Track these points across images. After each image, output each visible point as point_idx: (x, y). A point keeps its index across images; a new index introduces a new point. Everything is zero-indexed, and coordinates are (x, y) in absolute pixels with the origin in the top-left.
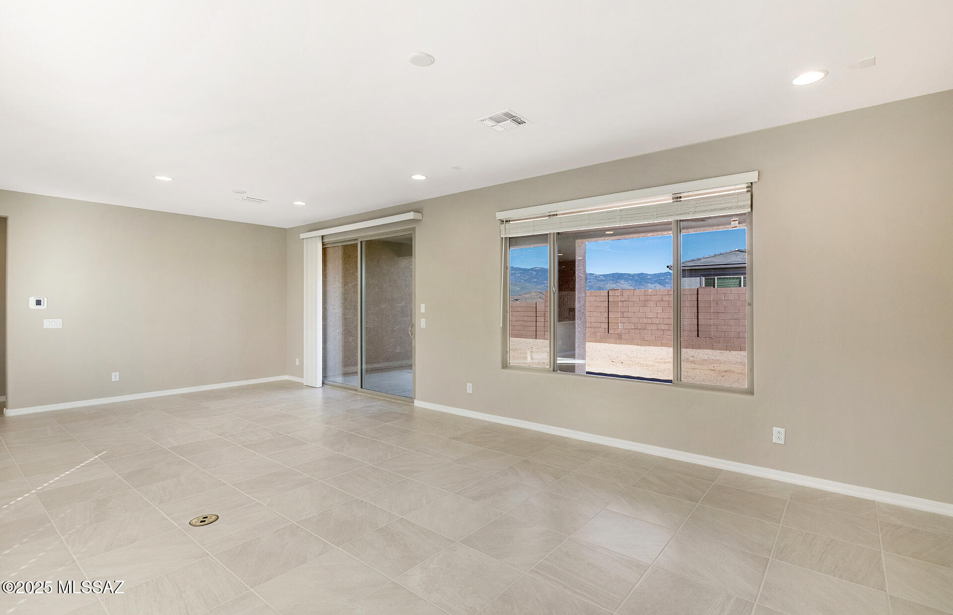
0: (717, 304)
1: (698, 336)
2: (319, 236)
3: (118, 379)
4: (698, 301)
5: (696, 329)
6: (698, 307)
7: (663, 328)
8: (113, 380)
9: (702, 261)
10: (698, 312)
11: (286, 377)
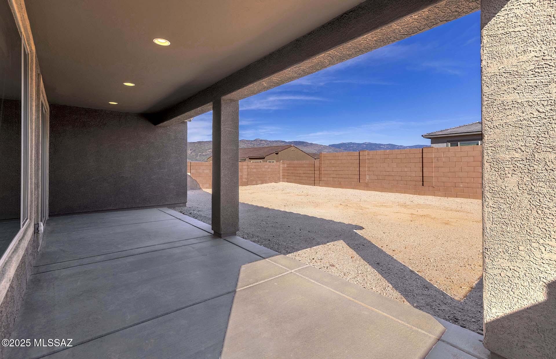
0: (438, 160)
1: (423, 185)
4: (422, 158)
5: (422, 180)
6: (423, 162)
7: (397, 179)
9: (448, 131)
10: (423, 167)
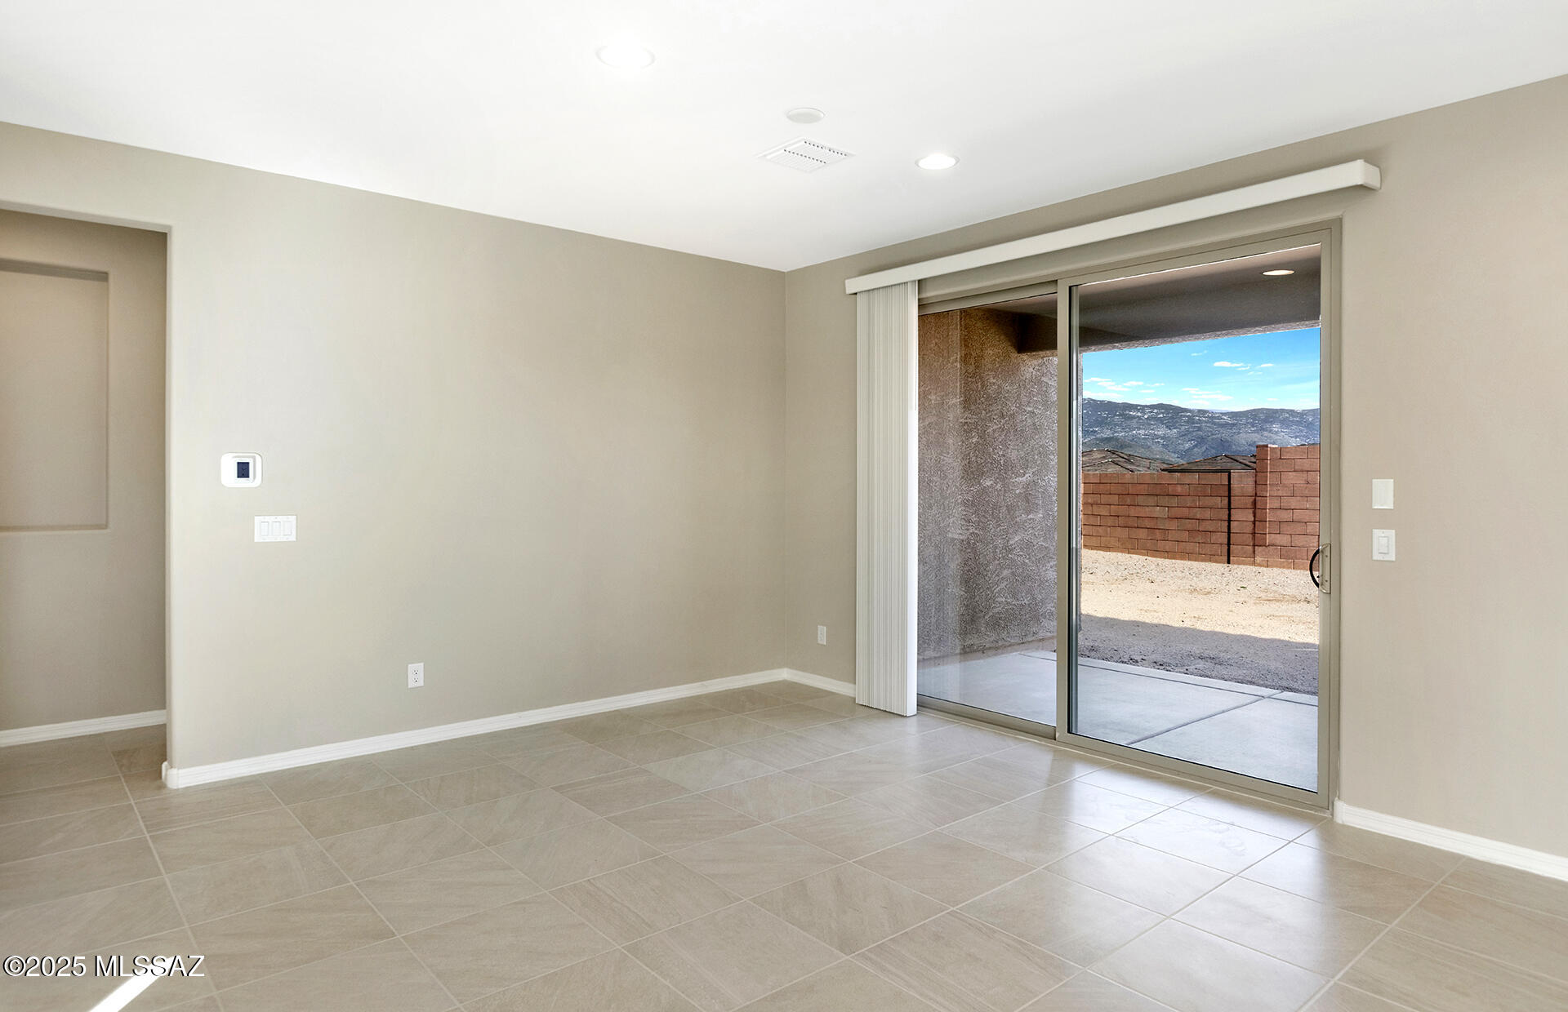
2: (915, 281)
3: (421, 683)
8: (411, 684)
11: (785, 674)
